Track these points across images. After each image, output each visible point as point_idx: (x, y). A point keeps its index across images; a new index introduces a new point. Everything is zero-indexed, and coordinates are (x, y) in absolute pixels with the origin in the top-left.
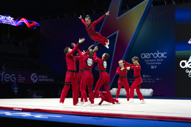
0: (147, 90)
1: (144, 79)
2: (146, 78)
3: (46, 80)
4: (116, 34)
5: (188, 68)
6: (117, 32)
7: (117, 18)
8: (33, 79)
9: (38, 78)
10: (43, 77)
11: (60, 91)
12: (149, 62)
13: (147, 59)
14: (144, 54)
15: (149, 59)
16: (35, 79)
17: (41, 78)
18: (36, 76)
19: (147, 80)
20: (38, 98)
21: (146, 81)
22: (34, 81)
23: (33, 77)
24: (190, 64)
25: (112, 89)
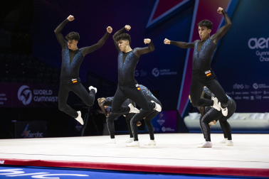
0: (263, 115)
1: (256, 93)
2: (259, 90)
3: (50, 99)
8: (22, 98)
9: (33, 95)
10: (44, 92)
12: (265, 56)
13: (261, 50)
14: (255, 40)
15: (265, 50)
16: (27, 98)
17: (39, 95)
18: (28, 91)
19: (262, 95)
20: (34, 137)
21: (260, 97)
22: (24, 102)
23: (22, 94)
25: (188, 115)
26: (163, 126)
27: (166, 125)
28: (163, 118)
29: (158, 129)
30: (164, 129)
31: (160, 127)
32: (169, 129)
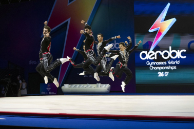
0: (105, 85)
4: (67, 22)
5: (149, 60)
6: (69, 20)
7: (69, 4)
11: (4, 89)
24: (151, 55)
25: (63, 85)
26: (50, 91)
27: (51, 91)
28: (49, 87)
29: (47, 93)
30: (50, 93)
31: (48, 92)
32: (53, 93)
